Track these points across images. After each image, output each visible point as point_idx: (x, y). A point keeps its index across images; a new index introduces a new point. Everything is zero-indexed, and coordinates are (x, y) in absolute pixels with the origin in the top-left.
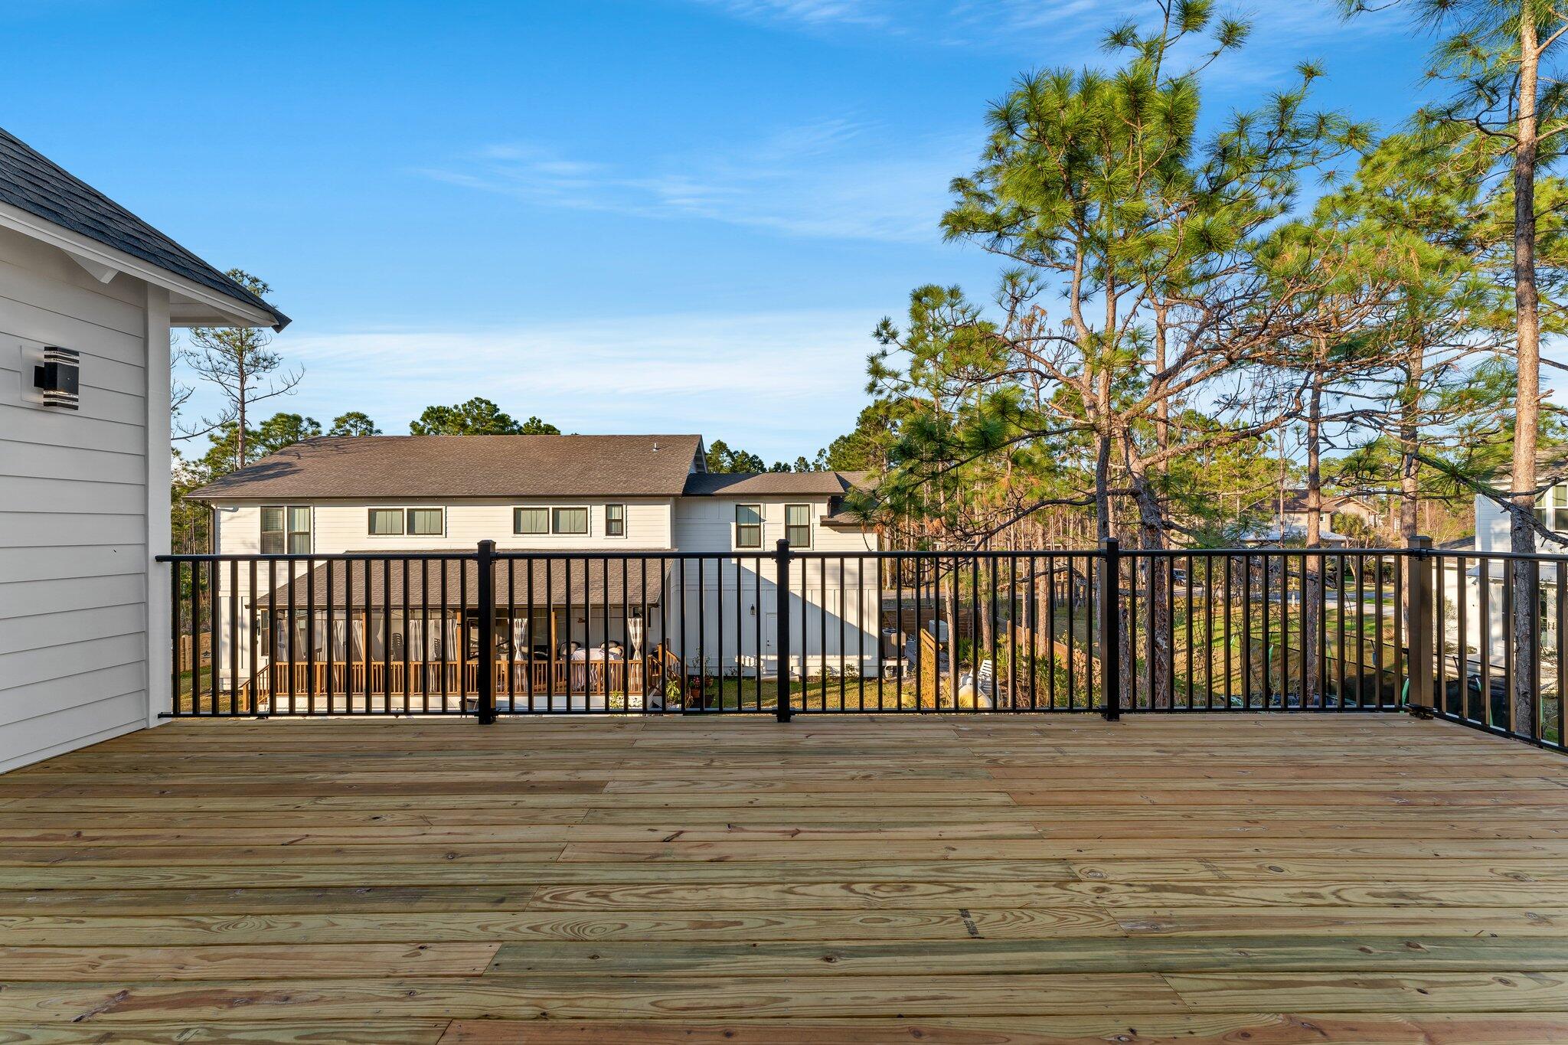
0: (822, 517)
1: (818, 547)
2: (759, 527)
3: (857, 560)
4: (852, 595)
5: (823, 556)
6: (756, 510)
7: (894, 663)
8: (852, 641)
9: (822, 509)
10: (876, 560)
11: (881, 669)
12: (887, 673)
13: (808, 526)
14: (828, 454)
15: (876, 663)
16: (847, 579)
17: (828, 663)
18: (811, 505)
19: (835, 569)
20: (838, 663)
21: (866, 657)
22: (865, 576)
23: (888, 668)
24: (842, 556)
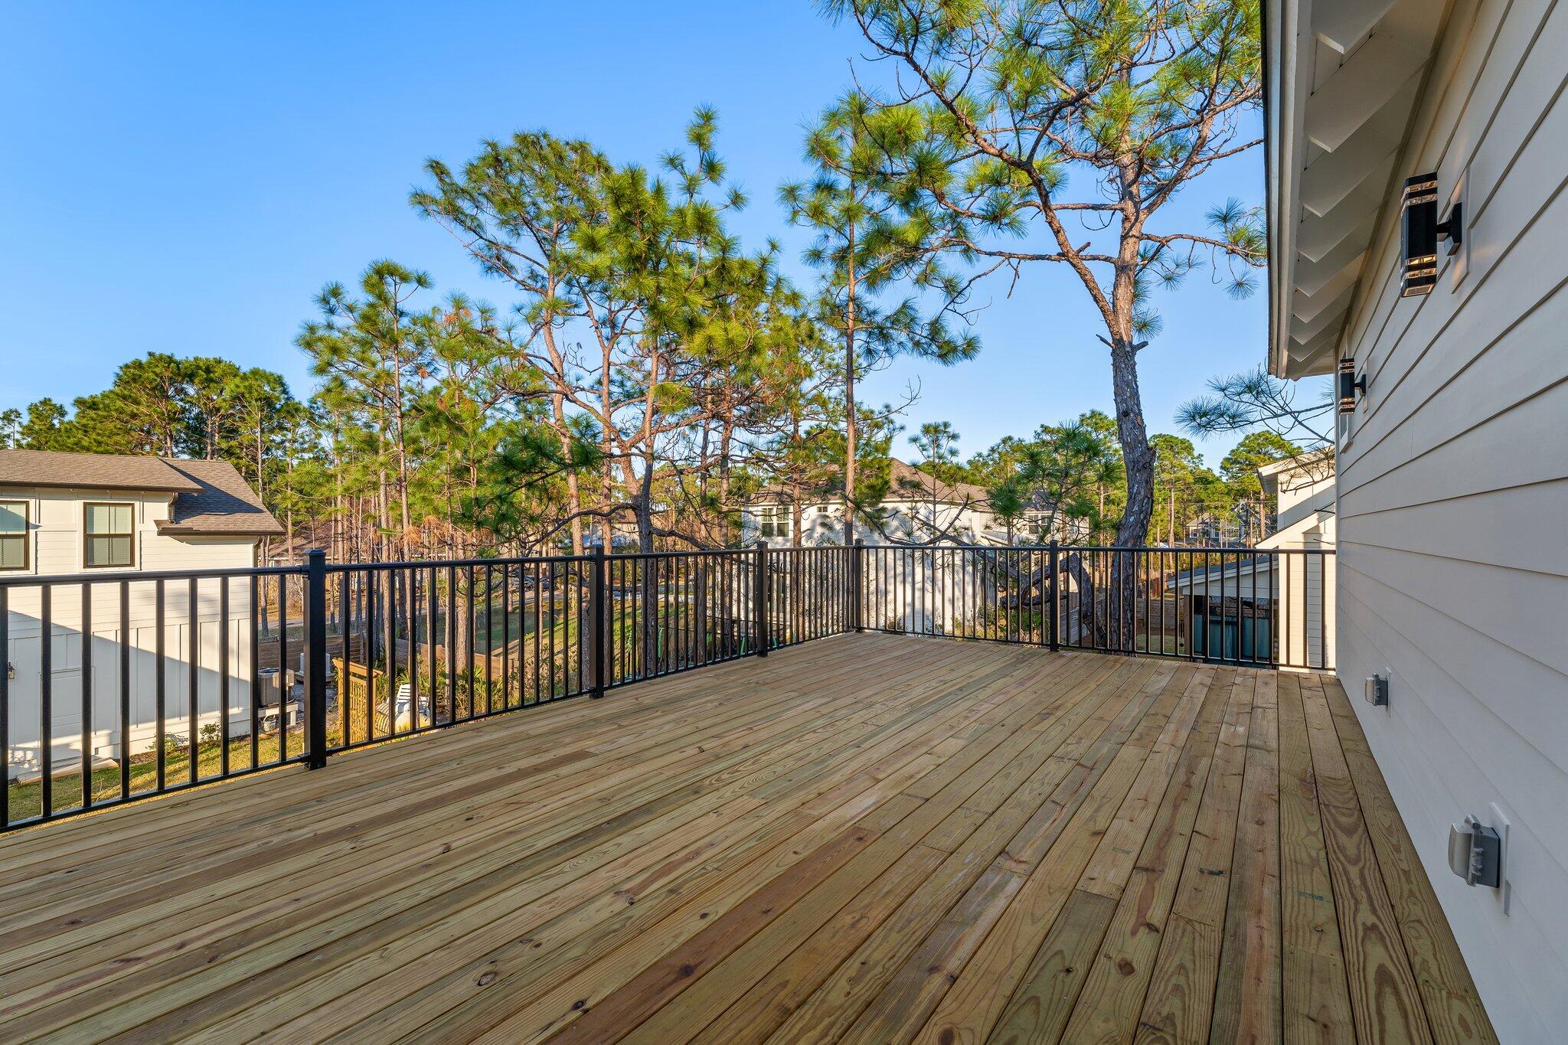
0: (158, 523)
1: (149, 563)
2: (26, 537)
3: (218, 581)
4: (210, 631)
5: (160, 577)
6: (19, 510)
7: (276, 711)
8: (210, 691)
9: (160, 510)
10: (247, 579)
11: (256, 724)
12: (266, 725)
13: (132, 536)
14: (26, 419)
15: (248, 716)
16: (202, 609)
17: (168, 730)
18: (137, 504)
19: (180, 595)
20: (187, 726)
21: (232, 711)
22: (231, 602)
23: (270, 718)
24: (193, 576)
